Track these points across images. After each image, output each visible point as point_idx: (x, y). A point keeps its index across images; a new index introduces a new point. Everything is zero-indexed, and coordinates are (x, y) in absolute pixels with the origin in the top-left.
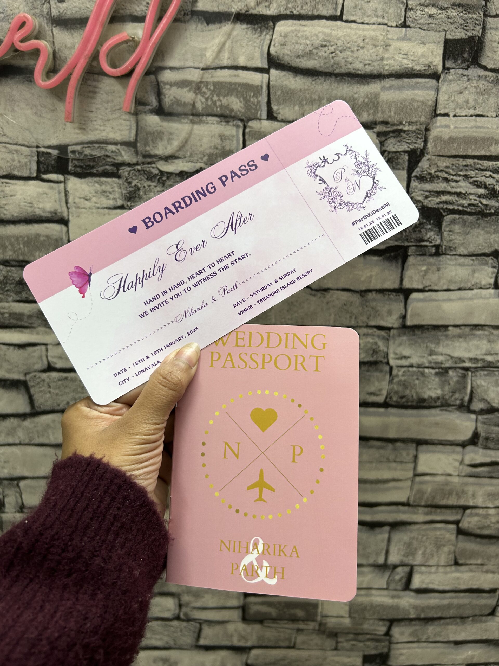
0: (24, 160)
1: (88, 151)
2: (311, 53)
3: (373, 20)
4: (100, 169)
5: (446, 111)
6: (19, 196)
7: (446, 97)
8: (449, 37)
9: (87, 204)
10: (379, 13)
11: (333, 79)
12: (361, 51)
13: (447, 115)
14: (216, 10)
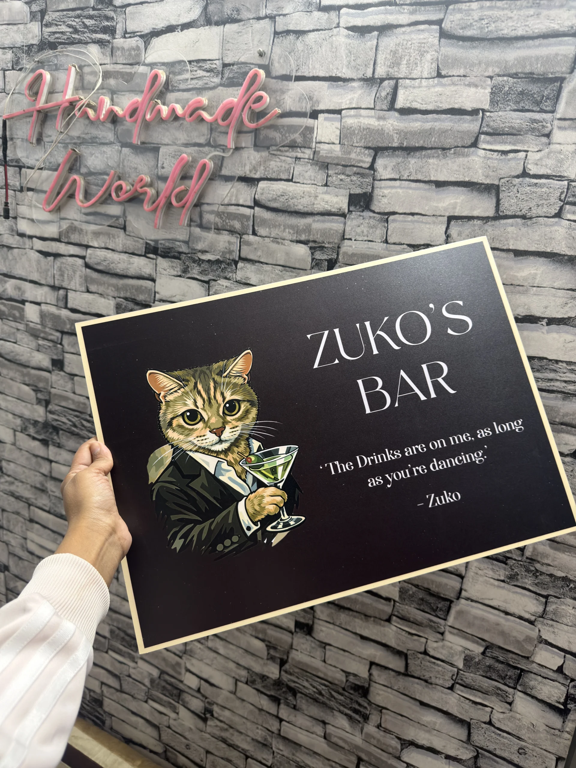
0: (140, 246)
1: (167, 244)
2: (275, 199)
3: (309, 182)
4: (172, 254)
5: (350, 237)
6: (135, 265)
7: (350, 228)
8: (352, 192)
9: (165, 272)
10: (312, 178)
11: (287, 214)
12: (302, 200)
13: (350, 239)
14: (230, 174)
